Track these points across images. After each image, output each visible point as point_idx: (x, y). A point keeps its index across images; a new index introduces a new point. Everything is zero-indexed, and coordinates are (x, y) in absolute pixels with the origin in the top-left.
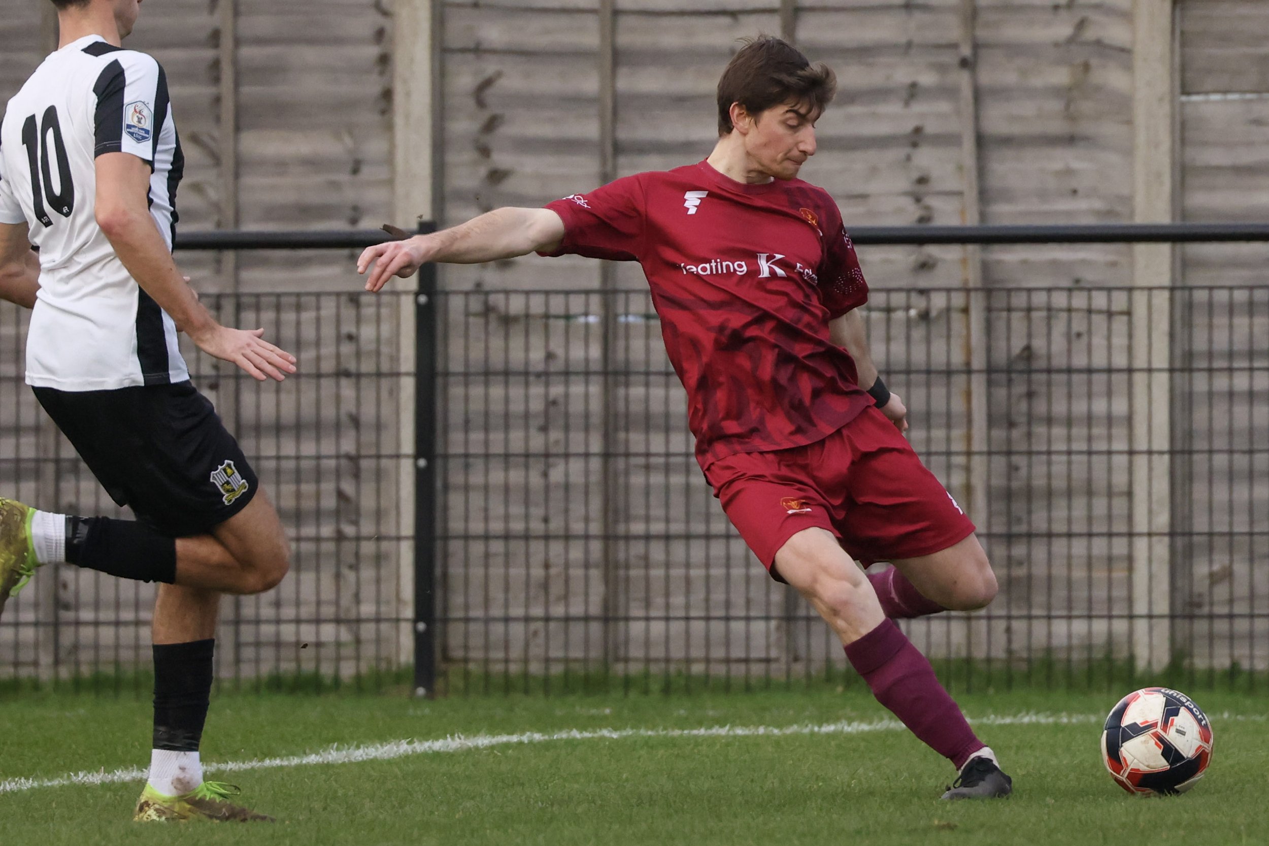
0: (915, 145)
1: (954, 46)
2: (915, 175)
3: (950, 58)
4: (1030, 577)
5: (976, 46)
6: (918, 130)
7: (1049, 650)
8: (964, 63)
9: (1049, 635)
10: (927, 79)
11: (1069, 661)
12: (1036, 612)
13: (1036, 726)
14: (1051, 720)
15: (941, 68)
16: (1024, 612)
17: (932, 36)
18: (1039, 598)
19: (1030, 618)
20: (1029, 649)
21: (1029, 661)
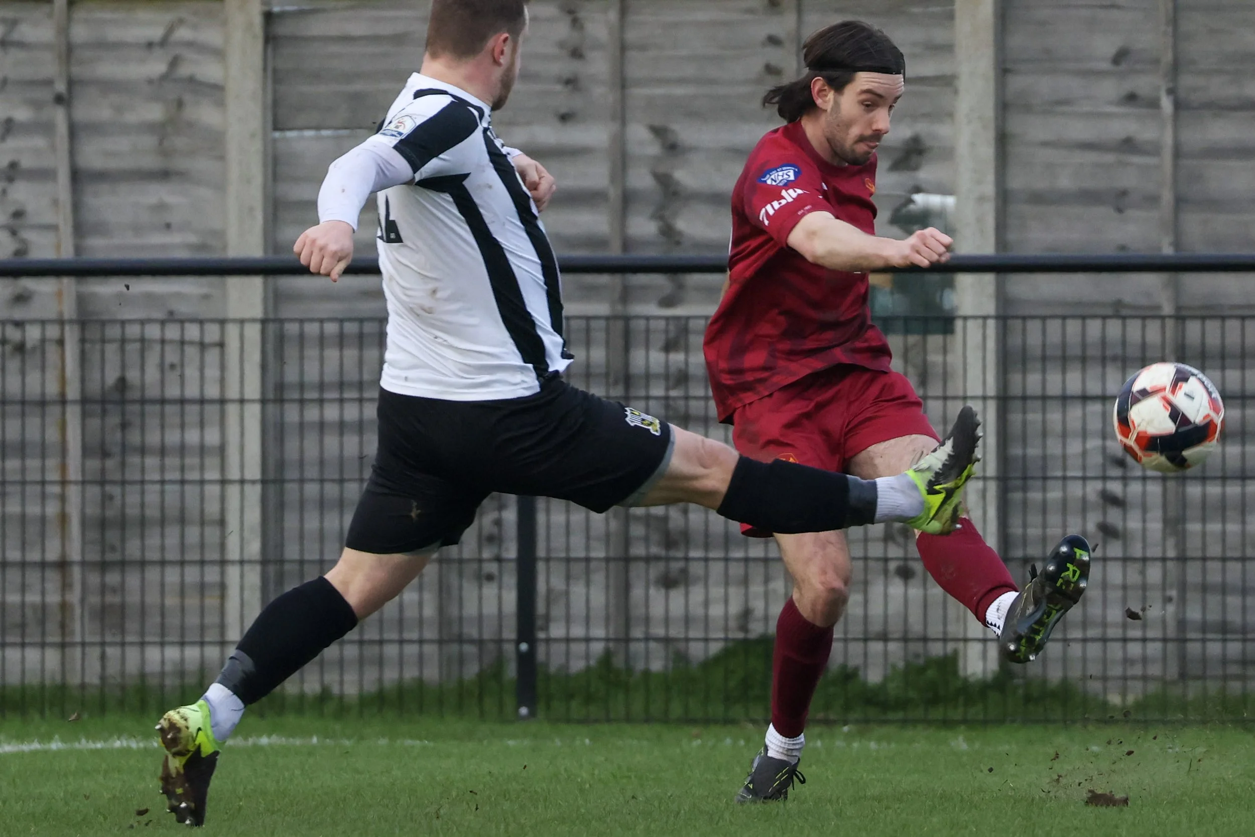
0: (11, 179)
1: (49, 83)
2: (12, 209)
3: (46, 95)
4: (123, 606)
5: (71, 83)
6: (13, 165)
7: (143, 676)
8: (59, 100)
9: (143, 661)
10: (22, 114)
11: (162, 687)
12: (129, 638)
13: (127, 751)
14: (141, 745)
15: (37, 105)
16: (118, 639)
17: (28, 73)
18: (132, 625)
19: (123, 644)
20: (123, 674)
21: (123, 688)
